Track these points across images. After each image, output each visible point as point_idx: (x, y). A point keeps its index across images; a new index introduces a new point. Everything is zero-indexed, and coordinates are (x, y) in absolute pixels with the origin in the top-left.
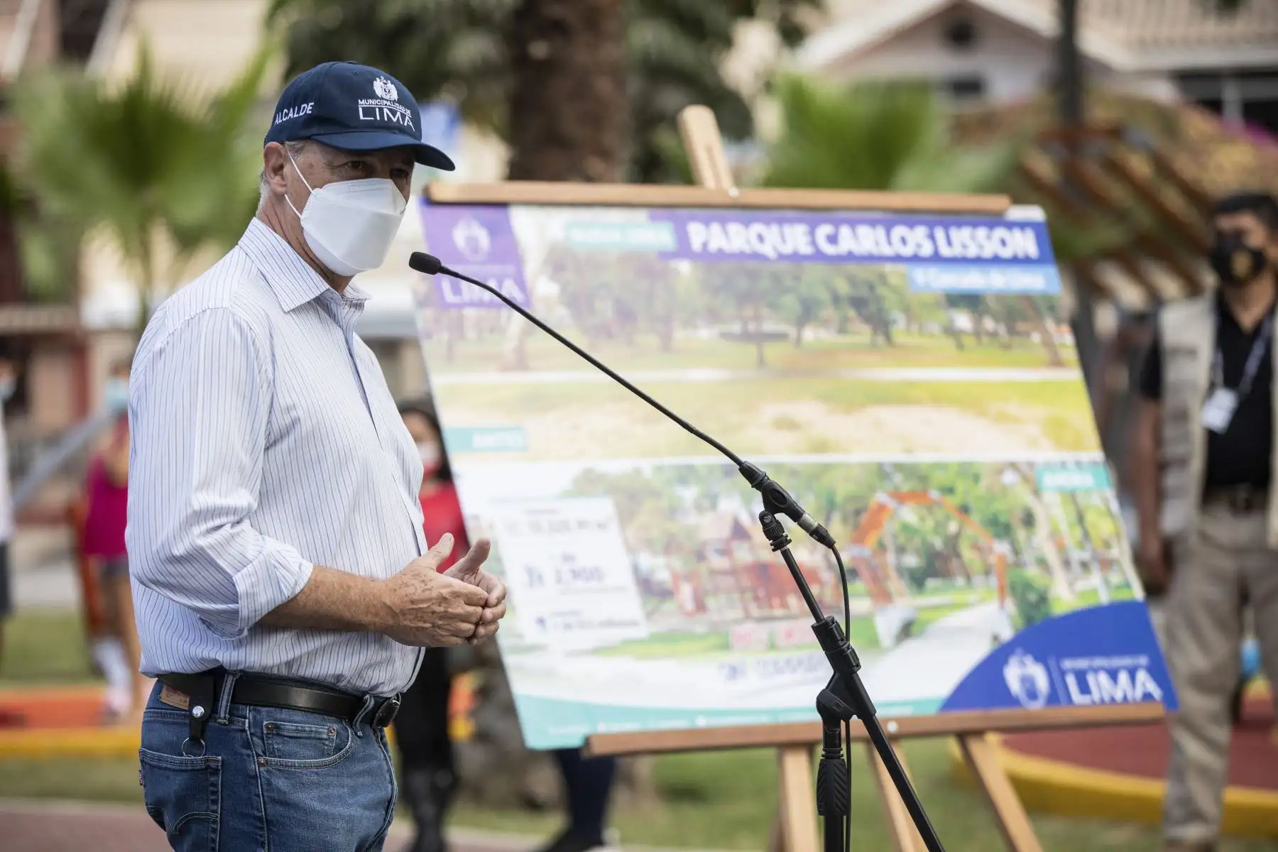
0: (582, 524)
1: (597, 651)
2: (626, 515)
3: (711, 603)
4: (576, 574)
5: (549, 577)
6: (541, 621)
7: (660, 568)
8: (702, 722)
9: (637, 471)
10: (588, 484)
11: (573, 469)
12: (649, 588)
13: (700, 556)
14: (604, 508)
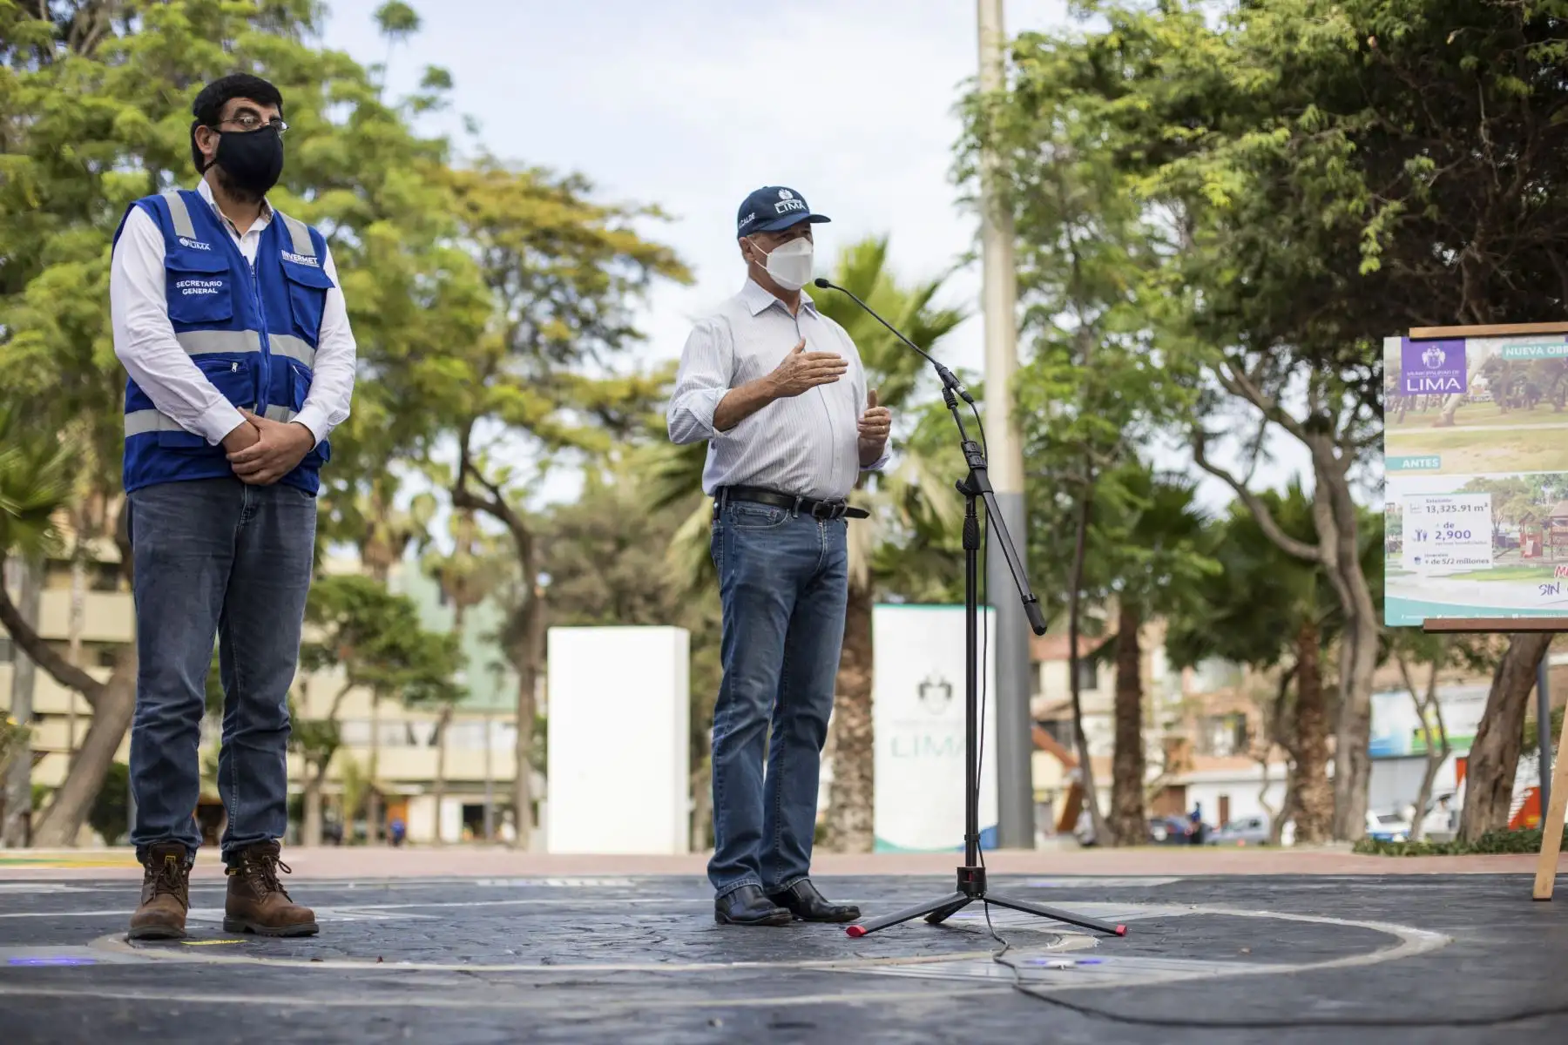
0: (1464, 508)
1: (1450, 576)
2: (1497, 503)
3: (1546, 551)
4: (1451, 535)
5: (1432, 536)
6: (1416, 559)
7: (1513, 531)
8: (1515, 616)
9: (1516, 478)
10: (1478, 485)
11: (1470, 478)
12: (1501, 542)
13: (1547, 525)
14: (1485, 498)
